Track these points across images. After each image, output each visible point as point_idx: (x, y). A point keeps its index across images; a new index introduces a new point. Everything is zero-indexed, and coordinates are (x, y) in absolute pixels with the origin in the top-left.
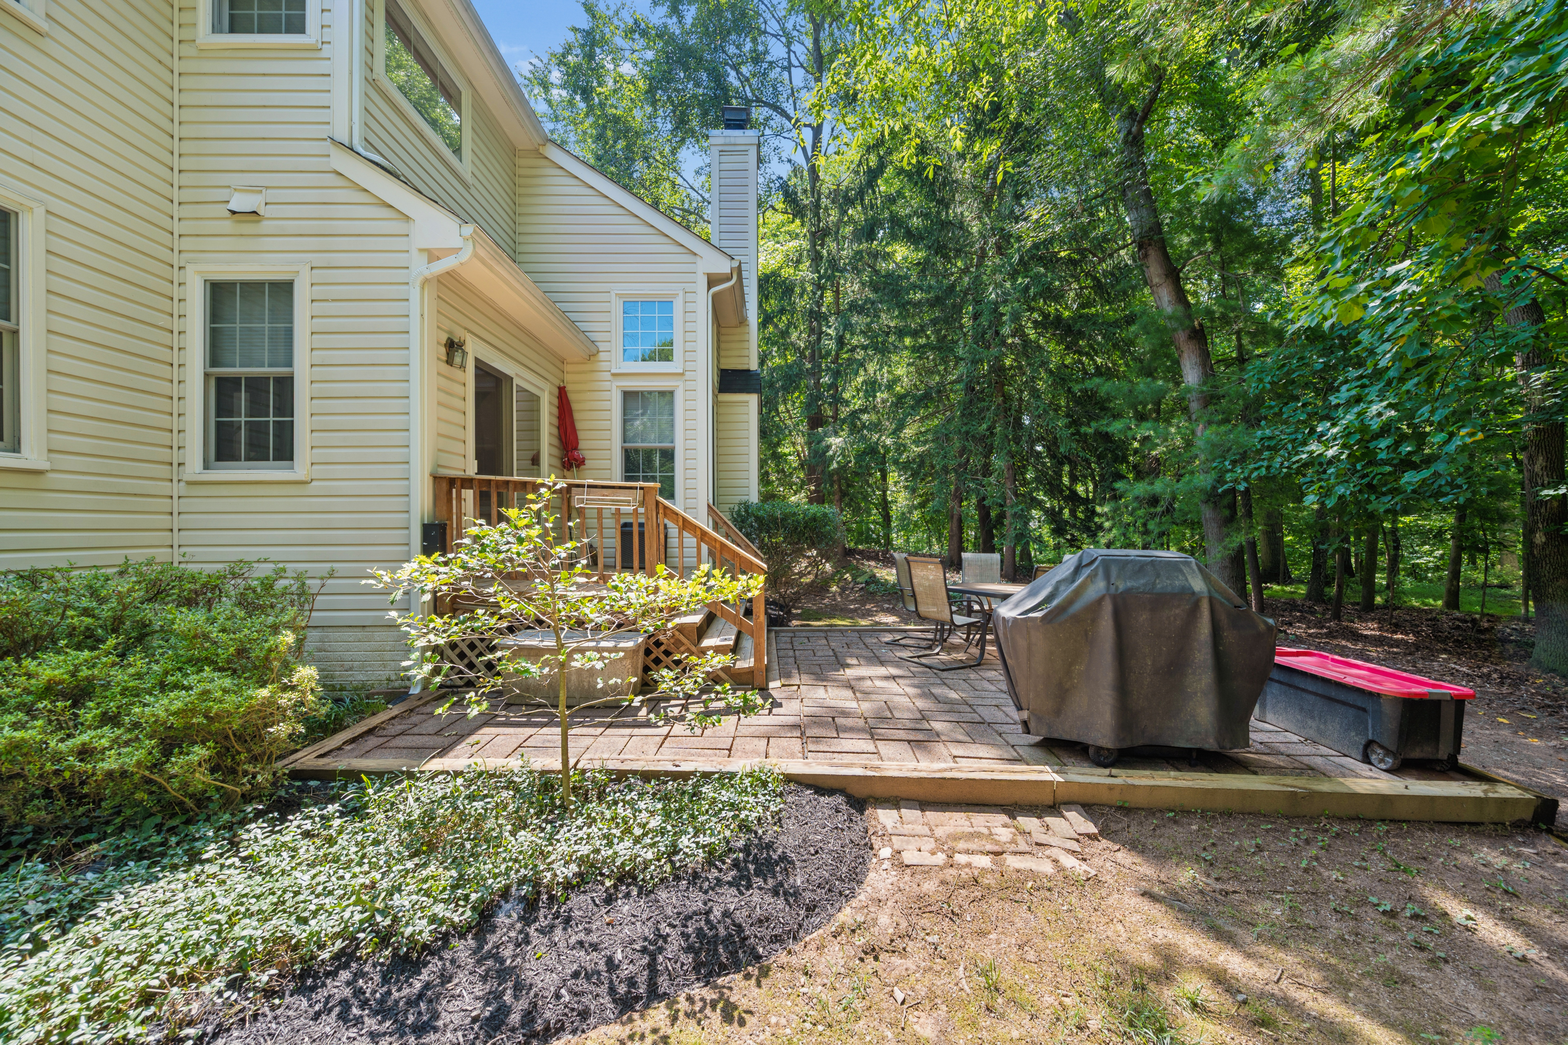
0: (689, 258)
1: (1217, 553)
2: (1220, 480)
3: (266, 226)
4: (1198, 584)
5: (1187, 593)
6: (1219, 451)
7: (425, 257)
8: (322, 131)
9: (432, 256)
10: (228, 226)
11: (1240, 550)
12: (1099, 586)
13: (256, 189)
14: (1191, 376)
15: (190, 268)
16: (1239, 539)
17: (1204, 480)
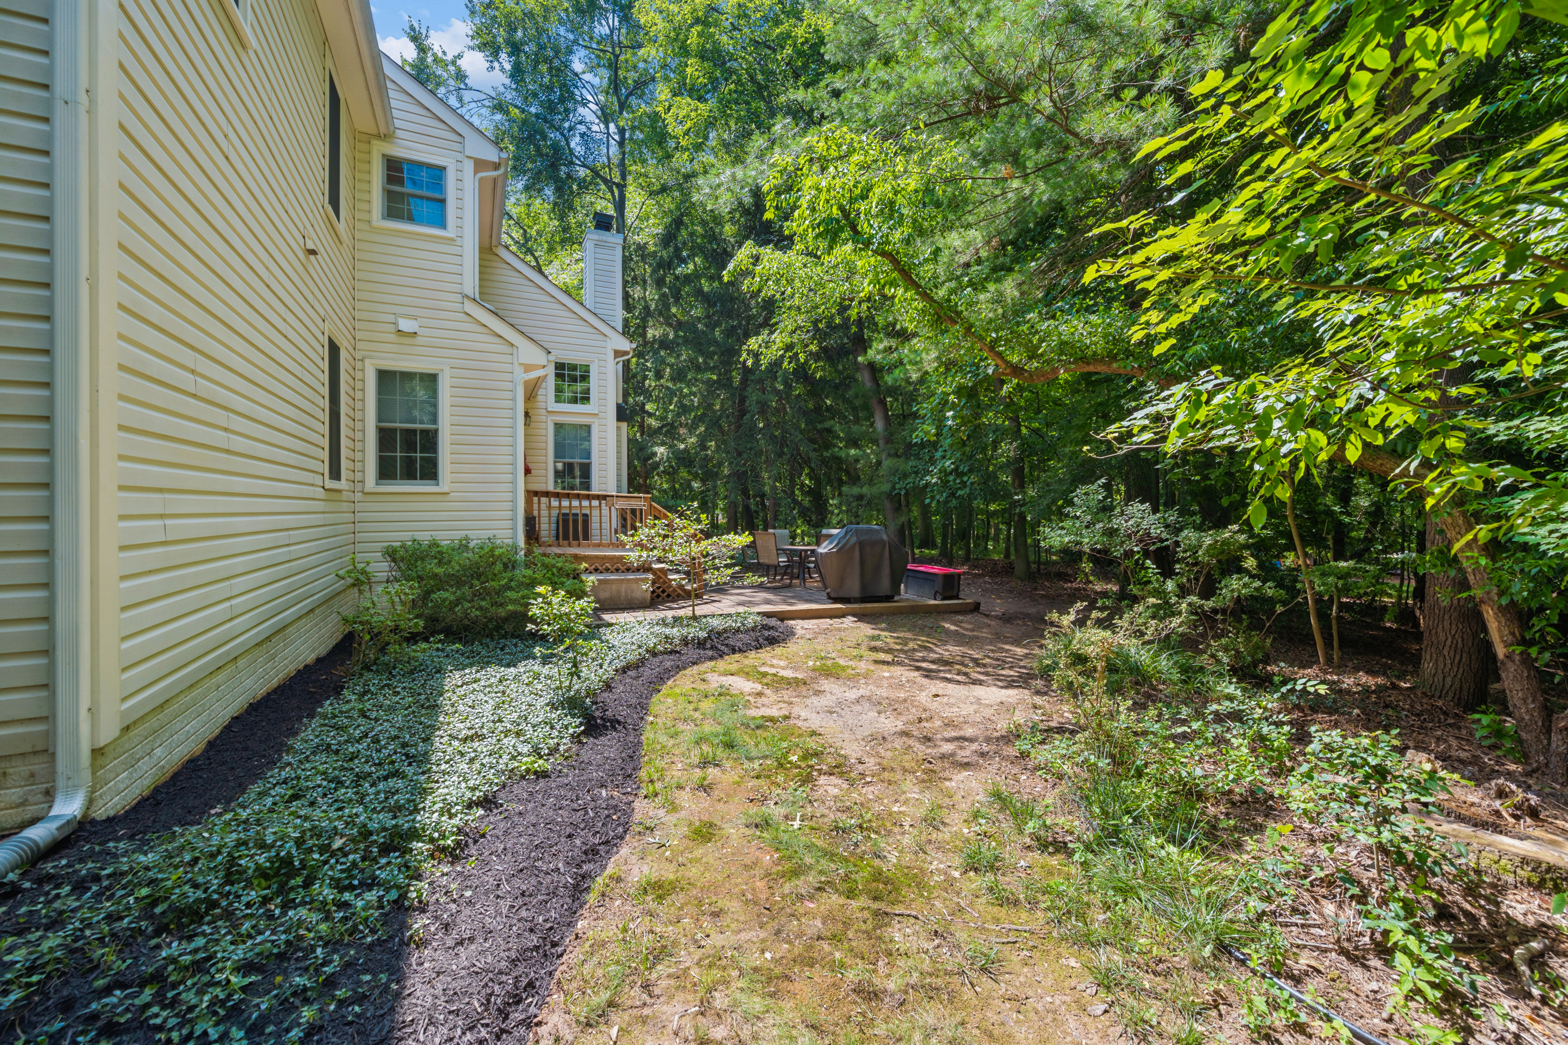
0: (602, 338)
1: (892, 527)
2: (893, 488)
3: (419, 340)
4: (885, 537)
5: (882, 541)
6: (894, 472)
7: (522, 369)
8: (456, 288)
9: (528, 368)
10: (393, 337)
11: (903, 526)
12: (854, 539)
13: (415, 318)
14: (879, 425)
15: (367, 361)
16: (903, 519)
17: (886, 487)
